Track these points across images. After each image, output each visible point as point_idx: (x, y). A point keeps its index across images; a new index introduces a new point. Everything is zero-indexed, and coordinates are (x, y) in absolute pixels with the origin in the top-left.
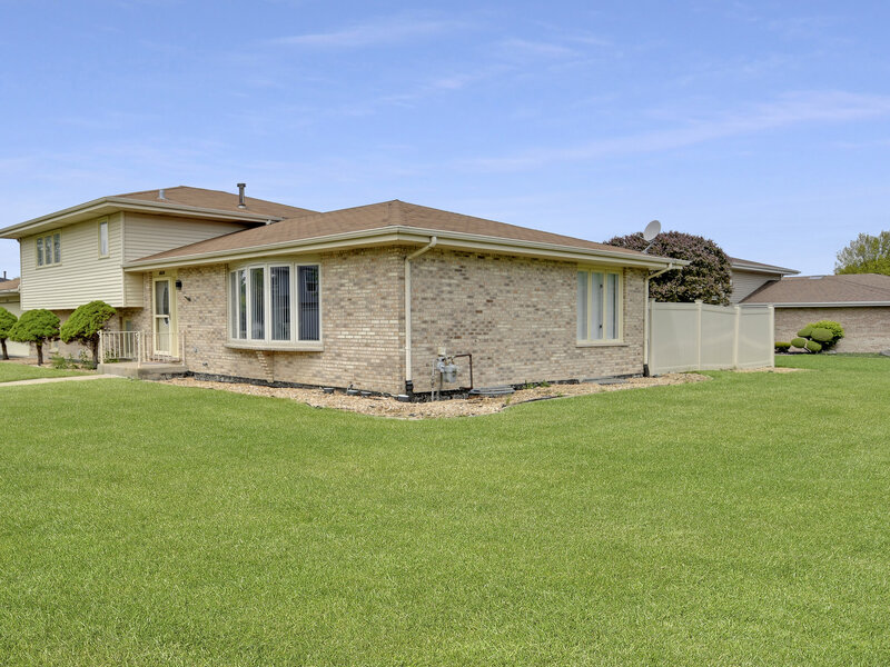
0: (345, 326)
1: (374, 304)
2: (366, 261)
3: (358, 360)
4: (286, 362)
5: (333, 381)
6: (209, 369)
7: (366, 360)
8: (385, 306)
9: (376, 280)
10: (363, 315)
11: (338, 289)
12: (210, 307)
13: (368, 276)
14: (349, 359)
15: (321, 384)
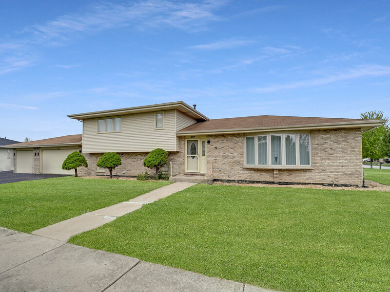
0: (328, 159)
1: (347, 150)
2: (342, 133)
3: (337, 172)
4: (287, 174)
5: (321, 181)
6: (230, 178)
7: (342, 172)
8: (354, 151)
9: (348, 141)
10: (340, 154)
11: (323, 144)
12: (232, 151)
13: (343, 139)
14: (331, 172)
15: (311, 182)
